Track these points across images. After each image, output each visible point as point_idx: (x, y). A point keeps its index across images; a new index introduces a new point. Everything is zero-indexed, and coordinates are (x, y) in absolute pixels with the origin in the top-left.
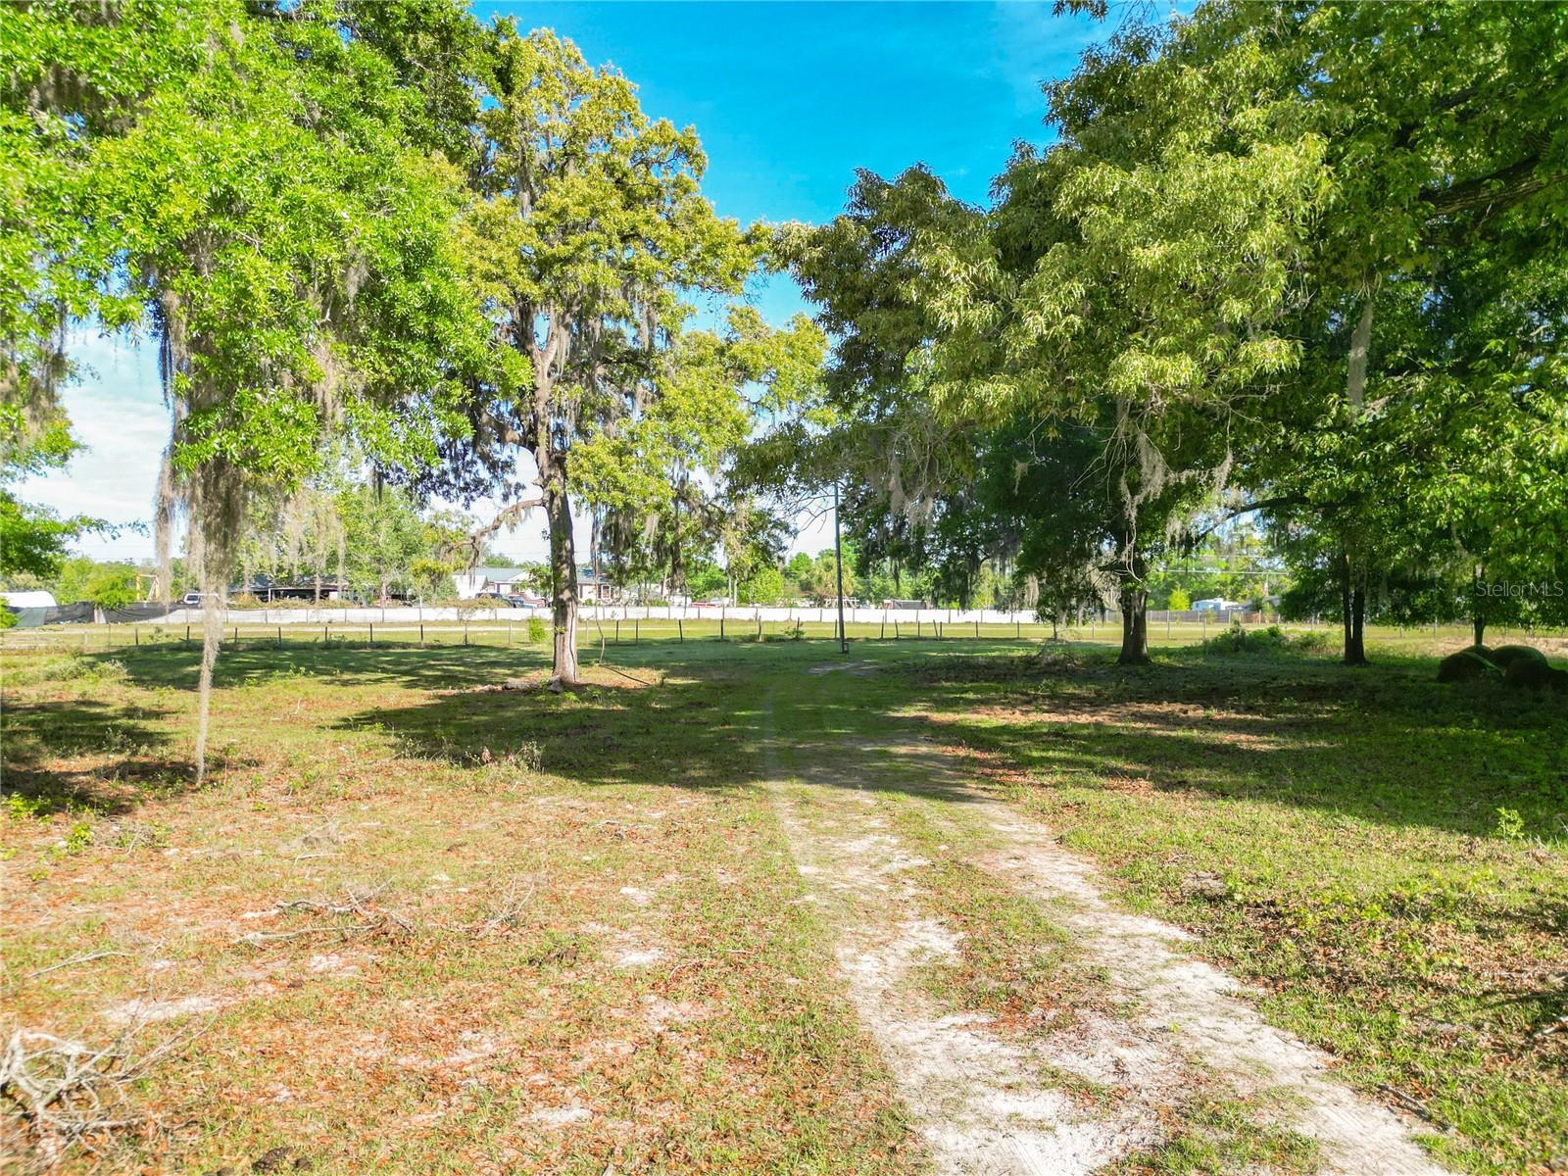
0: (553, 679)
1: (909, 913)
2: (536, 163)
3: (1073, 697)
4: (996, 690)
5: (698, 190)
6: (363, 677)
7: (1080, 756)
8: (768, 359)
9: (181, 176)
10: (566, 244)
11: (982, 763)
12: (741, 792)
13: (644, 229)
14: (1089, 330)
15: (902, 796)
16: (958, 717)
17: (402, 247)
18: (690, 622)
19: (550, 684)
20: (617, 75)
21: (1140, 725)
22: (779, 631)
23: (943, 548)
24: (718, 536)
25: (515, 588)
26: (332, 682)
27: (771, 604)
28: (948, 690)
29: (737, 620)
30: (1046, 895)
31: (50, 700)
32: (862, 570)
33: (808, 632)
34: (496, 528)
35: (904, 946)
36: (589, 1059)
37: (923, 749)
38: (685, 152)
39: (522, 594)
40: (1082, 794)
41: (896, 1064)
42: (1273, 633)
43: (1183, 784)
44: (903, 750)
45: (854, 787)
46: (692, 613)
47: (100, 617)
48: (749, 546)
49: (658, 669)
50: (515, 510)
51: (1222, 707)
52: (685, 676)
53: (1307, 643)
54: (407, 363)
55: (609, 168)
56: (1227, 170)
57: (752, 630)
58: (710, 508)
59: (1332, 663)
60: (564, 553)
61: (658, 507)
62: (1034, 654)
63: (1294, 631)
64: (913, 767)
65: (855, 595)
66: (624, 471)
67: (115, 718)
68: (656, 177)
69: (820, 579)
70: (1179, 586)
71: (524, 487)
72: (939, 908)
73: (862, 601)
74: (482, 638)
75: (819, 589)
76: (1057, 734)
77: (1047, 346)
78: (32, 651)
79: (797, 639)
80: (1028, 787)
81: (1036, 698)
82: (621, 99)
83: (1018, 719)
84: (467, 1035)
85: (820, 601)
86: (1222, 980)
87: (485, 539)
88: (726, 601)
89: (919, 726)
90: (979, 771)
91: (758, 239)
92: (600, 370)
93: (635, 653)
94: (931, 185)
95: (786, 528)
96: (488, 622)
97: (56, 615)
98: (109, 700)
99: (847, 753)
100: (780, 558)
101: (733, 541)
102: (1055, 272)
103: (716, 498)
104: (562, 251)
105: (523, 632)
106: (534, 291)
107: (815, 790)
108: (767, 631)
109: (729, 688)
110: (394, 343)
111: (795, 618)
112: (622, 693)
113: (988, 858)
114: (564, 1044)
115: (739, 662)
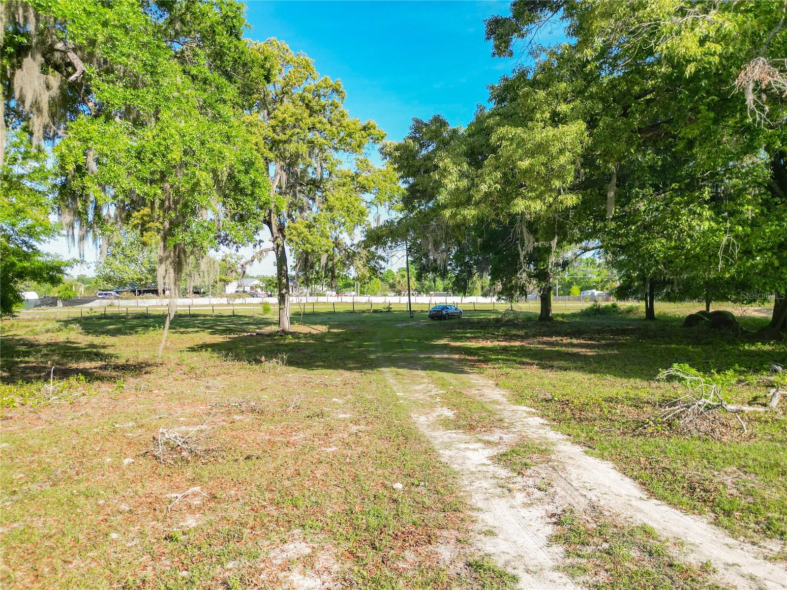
0: (279, 329)
1: (437, 406)
2: (270, 97)
3: (515, 335)
4: (481, 333)
5: (342, 108)
6: (190, 330)
7: (512, 358)
8: (374, 183)
9: (174, 143)
10: (285, 134)
11: (471, 361)
12: (371, 371)
13: (318, 126)
14: (503, 189)
15: (436, 372)
16: (462, 344)
17: (243, 163)
18: (338, 303)
19: (278, 332)
20: (305, 57)
21: (540, 346)
22: (380, 308)
23: (457, 267)
24: (352, 263)
25: (252, 288)
26: (176, 332)
27: (375, 295)
28: (459, 333)
29: (360, 303)
30: (488, 400)
31: (53, 341)
32: (419, 278)
33: (394, 308)
34: (252, 261)
35: (435, 415)
36: (335, 438)
37: (446, 356)
38: (336, 91)
39: (256, 291)
40: (509, 370)
41: (432, 440)
42: (614, 306)
43: (552, 367)
44: (437, 356)
45: (417, 369)
46: (339, 300)
47: (60, 304)
48: (367, 268)
49: (325, 325)
50: (261, 252)
51: (577, 338)
52: (338, 328)
53: (630, 311)
54: (244, 205)
55: (302, 99)
56: (551, 134)
57: (368, 307)
58: (349, 250)
59: (640, 320)
60: (283, 272)
61: (327, 251)
62: (500, 317)
63: (623, 305)
64: (441, 363)
65: (416, 290)
66: (311, 235)
67: (85, 348)
68: (323, 101)
69: (399, 282)
70: (575, 283)
71: (263, 241)
72: (448, 404)
73: (419, 293)
74: (241, 312)
75: (398, 287)
76: (503, 350)
77: (487, 195)
78: (33, 319)
79: (389, 311)
80: (488, 369)
81: (498, 336)
82: (307, 66)
83: (489, 344)
84: (294, 433)
85: (399, 293)
86: (542, 421)
87: (248, 266)
88: (353, 293)
89: (445, 347)
90: (469, 363)
91: (369, 129)
92: (298, 188)
93: (313, 318)
94: (443, 124)
95: (383, 259)
96: (242, 304)
97: (39, 303)
98: (78, 341)
99: (413, 358)
100: (381, 273)
101: (360, 266)
102: (490, 168)
103: (351, 246)
104: (283, 137)
105: (260, 309)
106: (271, 155)
107: (401, 371)
108: (375, 307)
109: (359, 333)
110: (239, 197)
111: (387, 301)
112: (312, 336)
113: (467, 390)
114: (326, 434)
115: (363, 322)
